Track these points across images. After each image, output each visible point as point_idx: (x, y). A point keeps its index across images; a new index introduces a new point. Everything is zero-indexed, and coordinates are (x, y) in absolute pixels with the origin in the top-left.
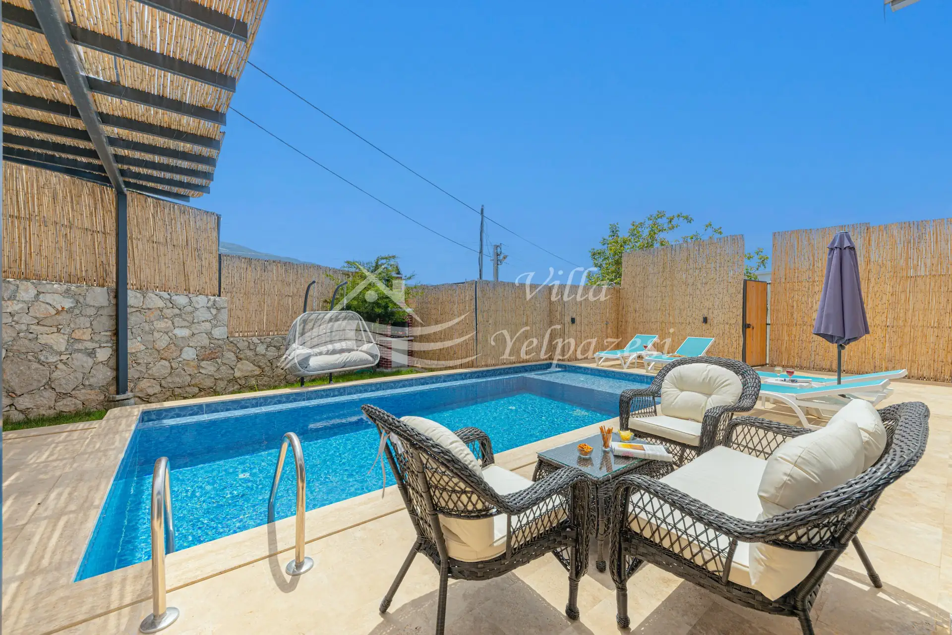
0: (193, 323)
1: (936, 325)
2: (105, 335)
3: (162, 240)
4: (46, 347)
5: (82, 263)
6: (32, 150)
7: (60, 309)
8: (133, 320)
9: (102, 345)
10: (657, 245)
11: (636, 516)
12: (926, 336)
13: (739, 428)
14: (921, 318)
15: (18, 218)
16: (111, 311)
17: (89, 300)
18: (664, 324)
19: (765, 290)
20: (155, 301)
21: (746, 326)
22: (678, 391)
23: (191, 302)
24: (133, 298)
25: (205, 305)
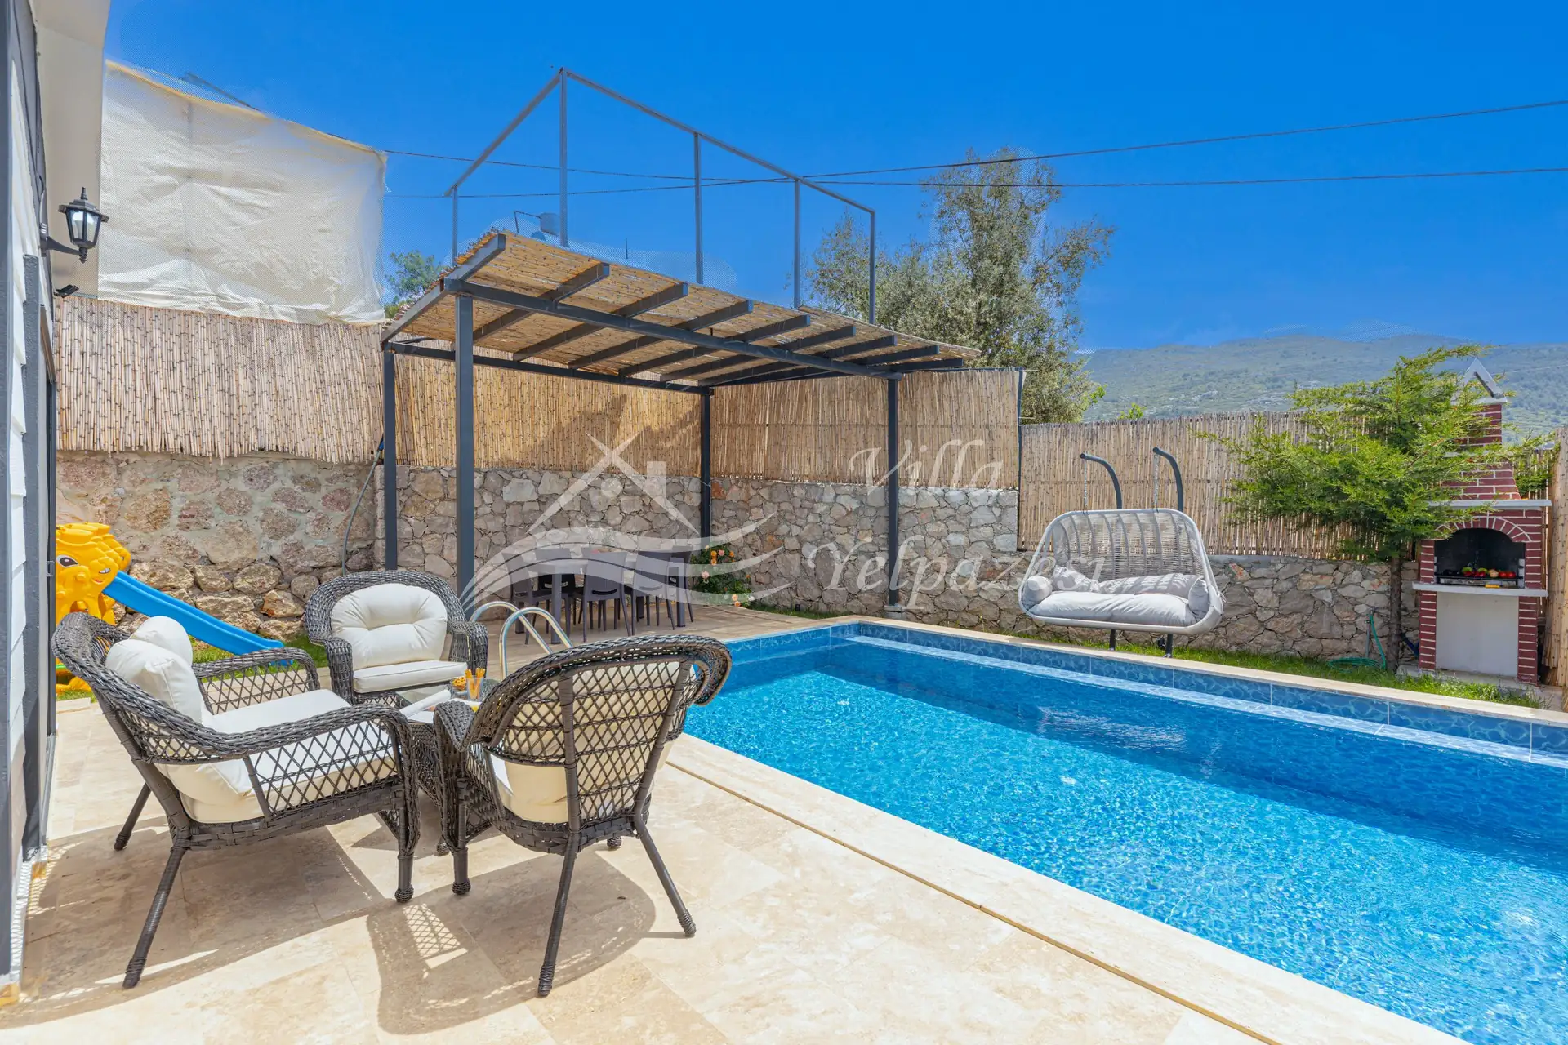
3: (948, 422)
23: (967, 500)
25: (985, 503)
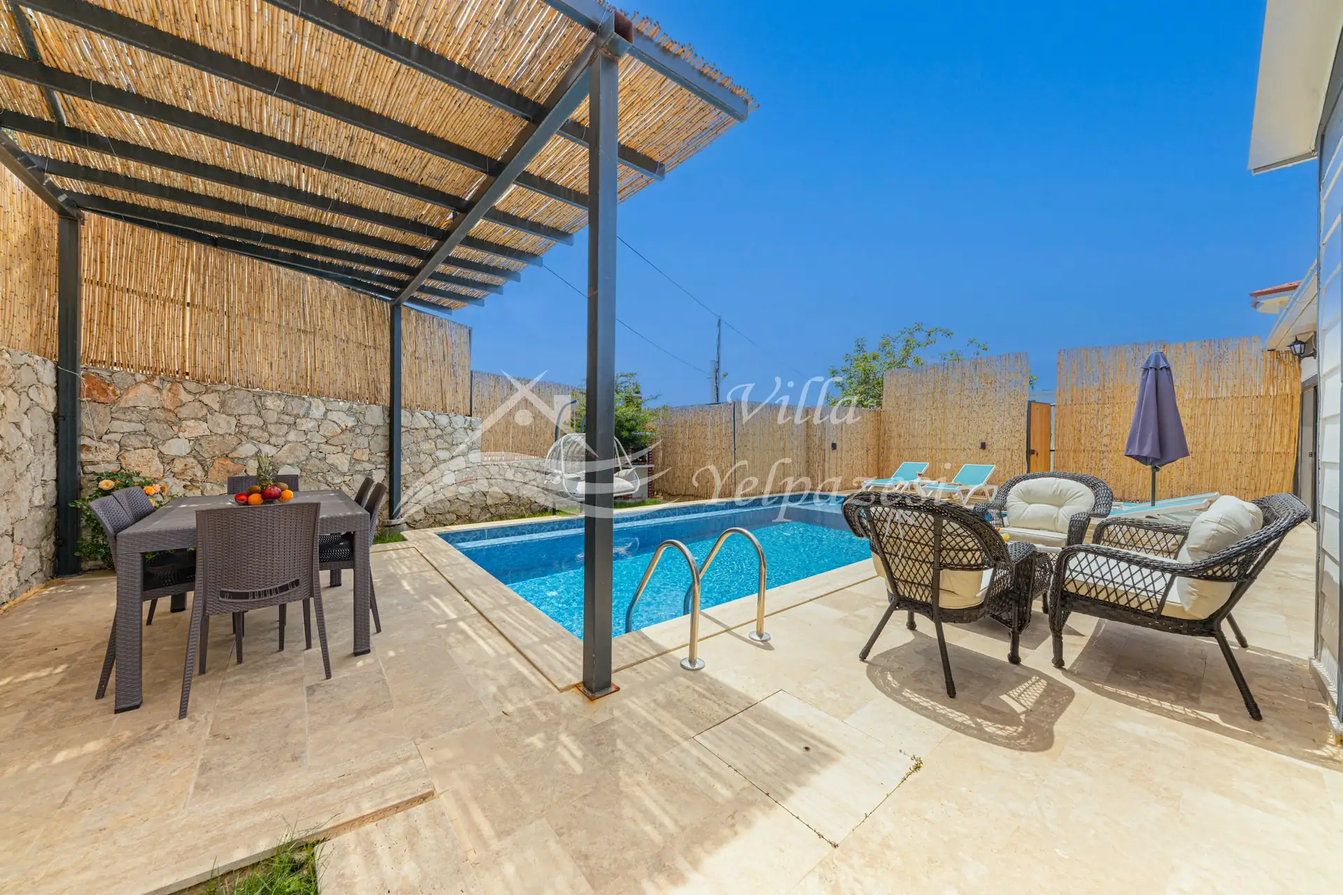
0: (453, 445)
1: (1238, 450)
2: (380, 457)
4: (333, 468)
5: (356, 380)
6: (335, 261)
7: (344, 428)
8: (405, 439)
9: (378, 467)
10: (910, 363)
11: (1073, 580)
12: (1228, 462)
13: (1111, 528)
14: (1223, 442)
15: (304, 332)
16: (384, 431)
17: (369, 420)
18: (934, 451)
19: (1049, 412)
20: (421, 421)
21: (1030, 452)
22: (1027, 504)
23: (450, 423)
24: (405, 418)
